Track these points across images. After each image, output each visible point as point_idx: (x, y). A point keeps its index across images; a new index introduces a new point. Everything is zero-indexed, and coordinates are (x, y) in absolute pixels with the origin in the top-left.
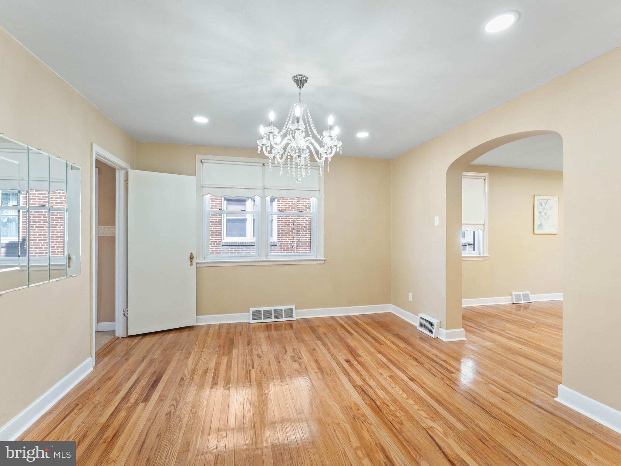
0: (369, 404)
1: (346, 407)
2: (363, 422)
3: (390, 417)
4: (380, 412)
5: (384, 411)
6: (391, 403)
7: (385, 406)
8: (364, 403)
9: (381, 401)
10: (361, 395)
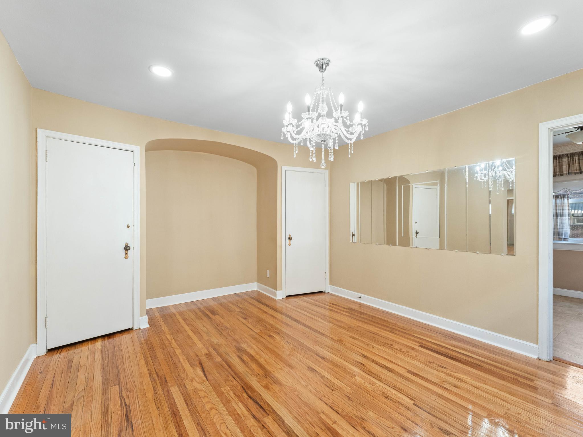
0: (254, 392)
1: (275, 383)
2: (259, 374)
3: (235, 383)
4: (244, 387)
5: (239, 388)
6: (231, 399)
7: (238, 393)
8: (259, 392)
9: (242, 398)
10: (264, 400)
